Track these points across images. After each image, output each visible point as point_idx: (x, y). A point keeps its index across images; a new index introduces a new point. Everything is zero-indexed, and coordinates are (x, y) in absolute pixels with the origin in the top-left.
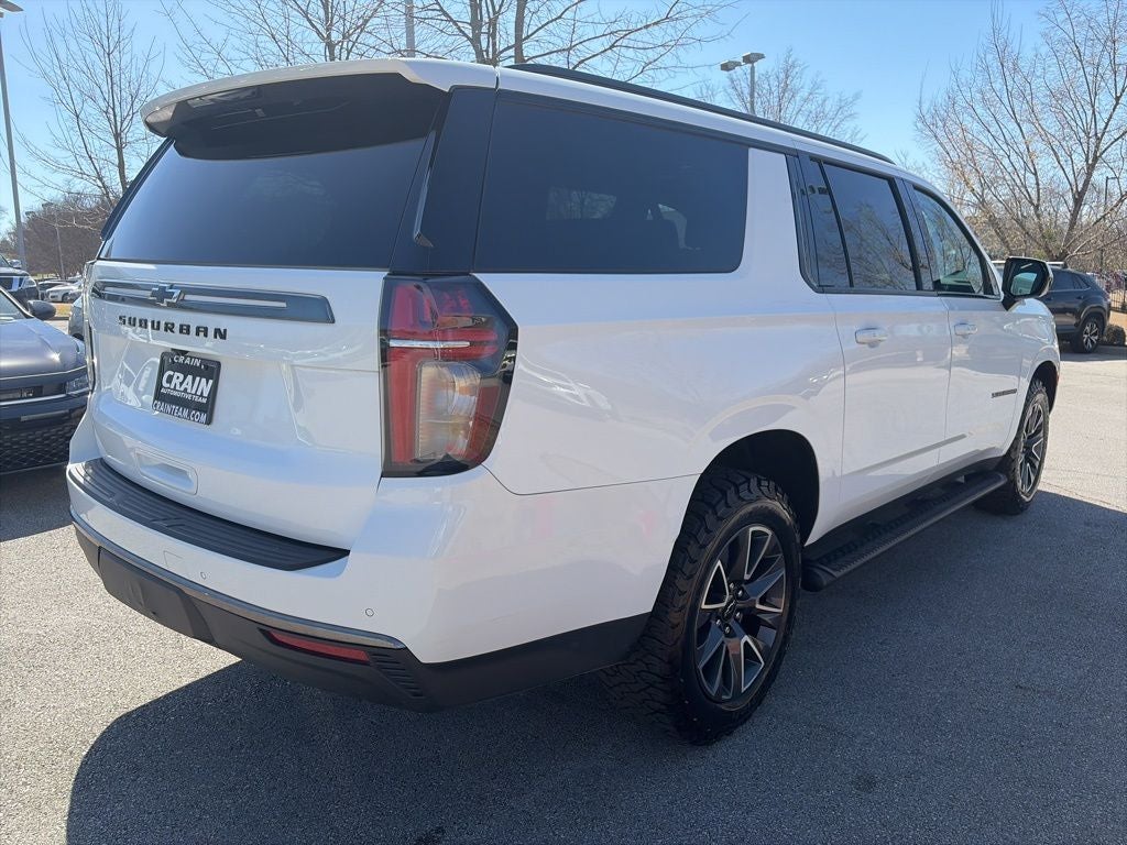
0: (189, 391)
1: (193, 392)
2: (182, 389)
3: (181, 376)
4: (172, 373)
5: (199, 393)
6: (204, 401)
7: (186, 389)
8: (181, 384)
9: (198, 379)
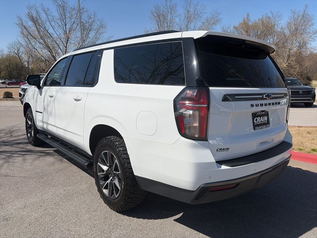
0: (262, 121)
1: (264, 121)
2: (260, 121)
3: (259, 118)
4: (256, 118)
5: (265, 120)
6: (267, 122)
7: (261, 121)
8: (260, 120)
9: (264, 117)
